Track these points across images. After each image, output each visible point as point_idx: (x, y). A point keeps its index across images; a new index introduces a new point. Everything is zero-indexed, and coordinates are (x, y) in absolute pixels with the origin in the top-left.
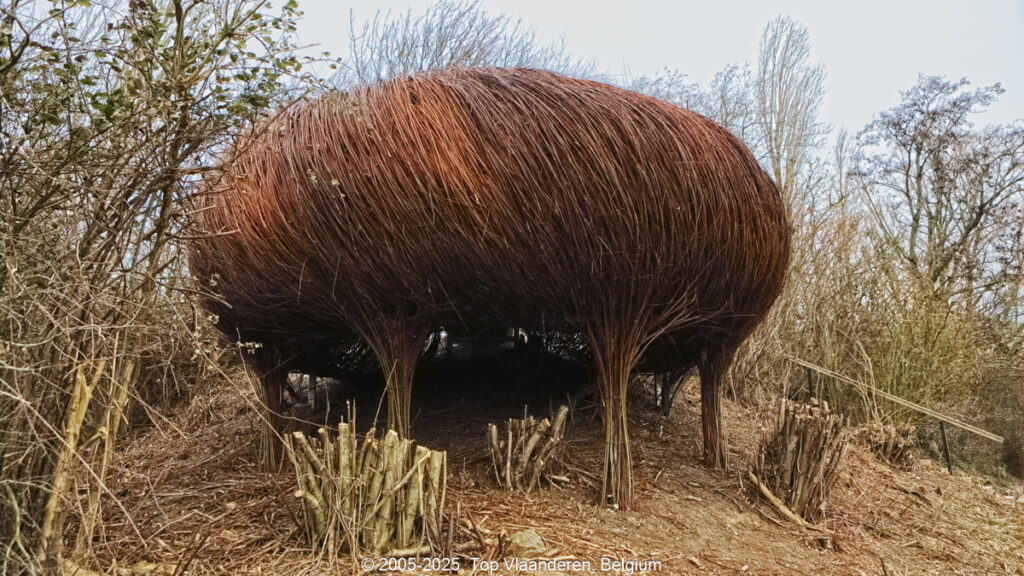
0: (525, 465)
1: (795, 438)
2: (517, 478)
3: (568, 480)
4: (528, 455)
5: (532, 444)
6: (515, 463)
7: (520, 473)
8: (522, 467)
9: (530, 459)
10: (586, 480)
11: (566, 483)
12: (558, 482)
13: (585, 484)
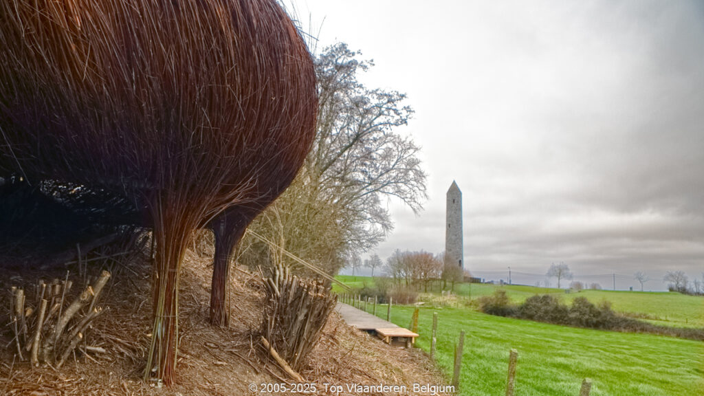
0: (58, 337)
1: (305, 311)
2: (45, 351)
3: (104, 351)
4: (63, 326)
5: (70, 313)
6: (46, 334)
7: (50, 345)
8: (54, 339)
9: (66, 330)
10: (122, 350)
11: (101, 354)
12: (92, 353)
13: (122, 354)
